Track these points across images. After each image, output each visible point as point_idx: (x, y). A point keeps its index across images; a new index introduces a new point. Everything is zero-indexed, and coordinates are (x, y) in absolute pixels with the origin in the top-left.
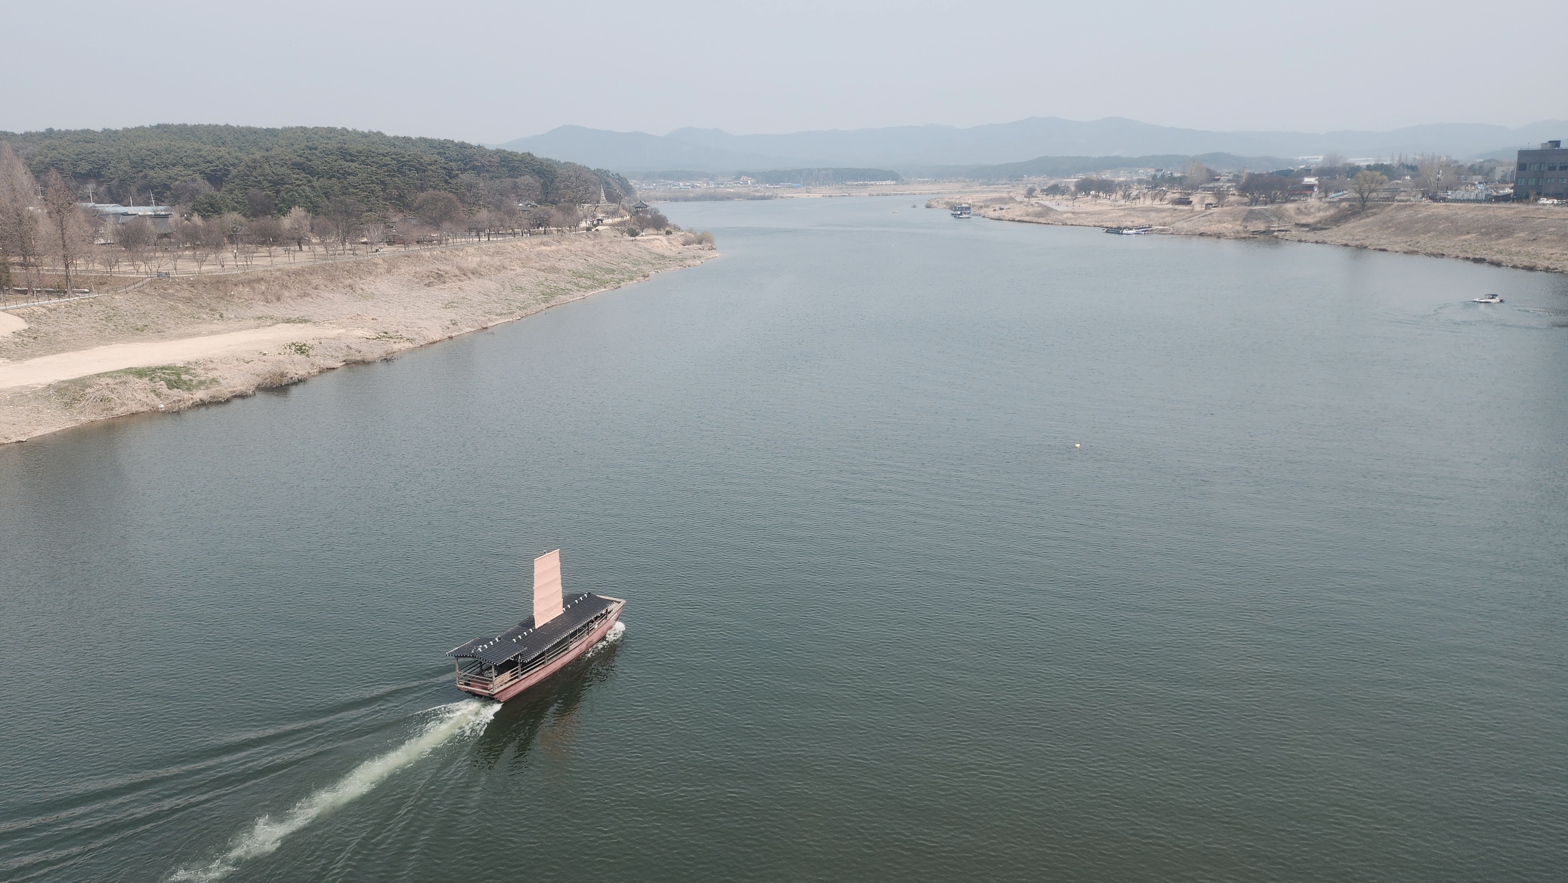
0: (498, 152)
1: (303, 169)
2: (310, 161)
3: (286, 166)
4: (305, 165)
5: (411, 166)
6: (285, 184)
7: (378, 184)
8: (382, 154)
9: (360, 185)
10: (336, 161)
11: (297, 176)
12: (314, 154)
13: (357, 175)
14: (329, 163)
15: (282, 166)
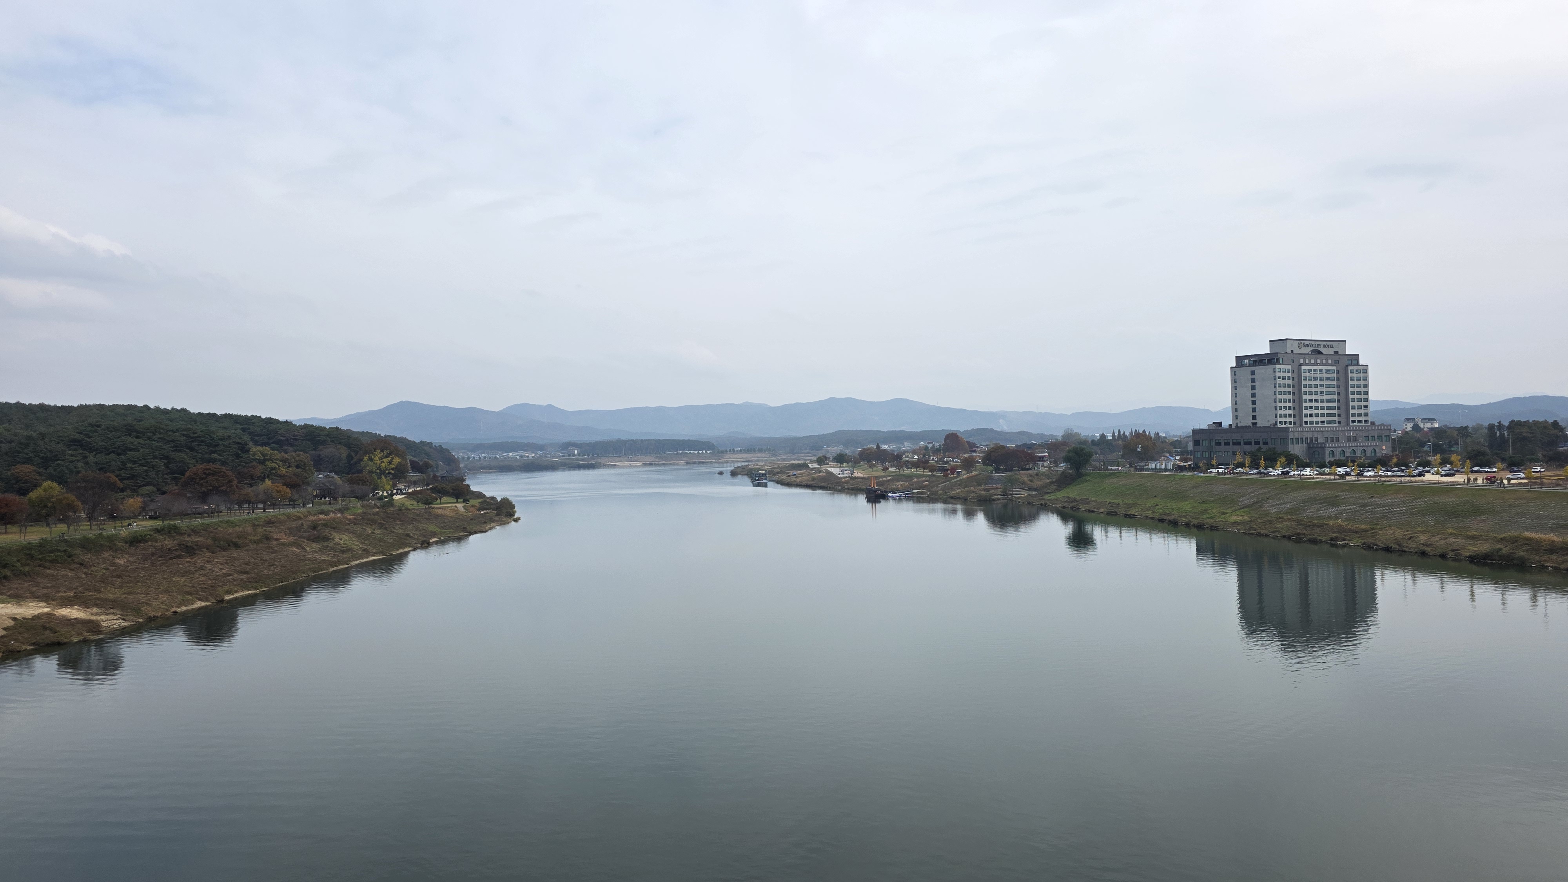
1: (81, 446)
2: (89, 438)
3: (63, 442)
4: (83, 442)
5: (202, 441)
6: (58, 460)
7: (161, 459)
8: (172, 431)
9: (140, 460)
10: (119, 438)
11: (73, 453)
12: (96, 431)
13: (139, 451)
14: (111, 439)
15: (58, 443)
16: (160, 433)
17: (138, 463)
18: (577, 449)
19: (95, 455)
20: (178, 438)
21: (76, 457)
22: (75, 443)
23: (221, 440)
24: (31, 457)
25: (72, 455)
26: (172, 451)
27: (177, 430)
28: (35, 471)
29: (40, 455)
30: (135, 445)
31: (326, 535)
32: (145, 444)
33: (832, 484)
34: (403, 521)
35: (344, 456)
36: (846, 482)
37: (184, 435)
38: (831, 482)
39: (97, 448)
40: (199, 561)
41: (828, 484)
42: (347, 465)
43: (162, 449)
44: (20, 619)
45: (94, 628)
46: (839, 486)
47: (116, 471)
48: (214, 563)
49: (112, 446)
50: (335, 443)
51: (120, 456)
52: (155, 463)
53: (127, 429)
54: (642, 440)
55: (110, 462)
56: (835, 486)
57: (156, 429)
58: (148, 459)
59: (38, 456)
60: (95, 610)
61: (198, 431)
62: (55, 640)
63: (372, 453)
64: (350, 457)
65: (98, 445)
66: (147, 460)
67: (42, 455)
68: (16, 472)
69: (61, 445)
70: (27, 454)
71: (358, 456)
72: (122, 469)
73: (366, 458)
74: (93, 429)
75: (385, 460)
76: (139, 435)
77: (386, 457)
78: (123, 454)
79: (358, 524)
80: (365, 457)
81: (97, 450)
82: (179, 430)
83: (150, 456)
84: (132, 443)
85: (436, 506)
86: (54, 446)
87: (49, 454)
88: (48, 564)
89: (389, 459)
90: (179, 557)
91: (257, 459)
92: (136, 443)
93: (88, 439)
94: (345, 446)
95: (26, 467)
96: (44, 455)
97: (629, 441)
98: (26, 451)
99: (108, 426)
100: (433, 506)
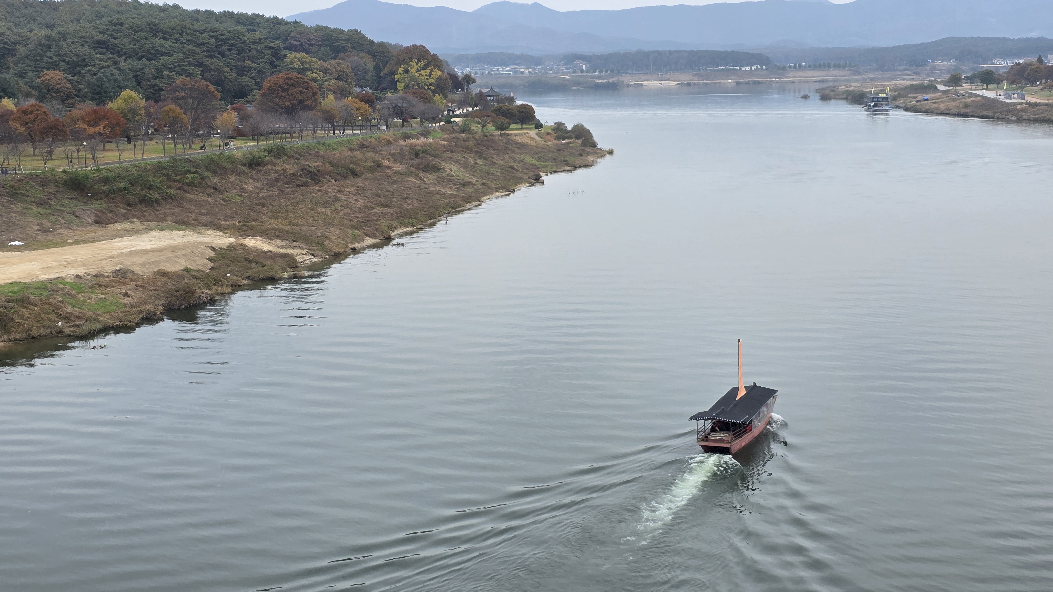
1: (107, 48)
2: (115, 38)
3: (88, 44)
4: (109, 44)
5: (232, 45)
6: (86, 65)
7: (196, 66)
8: (199, 31)
9: (175, 67)
10: (146, 39)
11: (102, 57)
12: (120, 31)
13: (172, 55)
14: (138, 41)
15: (83, 45)
16: (188, 34)
17: (174, 71)
18: (585, 62)
19: (125, 60)
20: (208, 41)
21: (106, 62)
22: (102, 45)
23: (253, 43)
24: (56, 61)
25: (101, 60)
26: (206, 56)
27: (203, 30)
28: (65, 78)
29: (65, 60)
30: (166, 49)
31: (435, 164)
32: (176, 48)
33: (1000, 112)
34: (496, 150)
35: (370, 66)
36: (1022, 110)
37: (212, 37)
38: (999, 110)
39: (126, 52)
40: (330, 190)
41: (996, 113)
42: (375, 78)
43: (195, 53)
44: (217, 249)
45: (293, 263)
46: (1013, 115)
47: (152, 80)
48: (346, 193)
49: (140, 49)
50: (357, 51)
51: (152, 62)
52: (191, 71)
53: (151, 29)
54: (670, 51)
55: (143, 69)
56: (1006, 115)
57: (182, 29)
58: (184, 65)
59: (64, 60)
60: (279, 242)
61: (225, 32)
62: (269, 274)
63: (407, 63)
64: (377, 69)
65: (126, 48)
66: (182, 67)
67: (67, 59)
68: (47, 79)
69: (86, 47)
70: (51, 58)
71: (388, 66)
72: (158, 77)
73: (400, 70)
74: (116, 28)
75: (422, 72)
76: (165, 35)
77: (424, 69)
78: (153, 59)
79: (455, 151)
80: (400, 68)
81: (125, 54)
82: (206, 30)
83: (184, 62)
84: (163, 46)
85: (510, 132)
86: (78, 49)
87: (75, 59)
88: (185, 187)
89: (428, 71)
90: (305, 184)
91: (295, 68)
92: (167, 46)
93: (114, 40)
94: (369, 54)
95: (56, 73)
96: (70, 59)
97: (652, 52)
98: (49, 54)
99: (131, 24)
100: (507, 132)
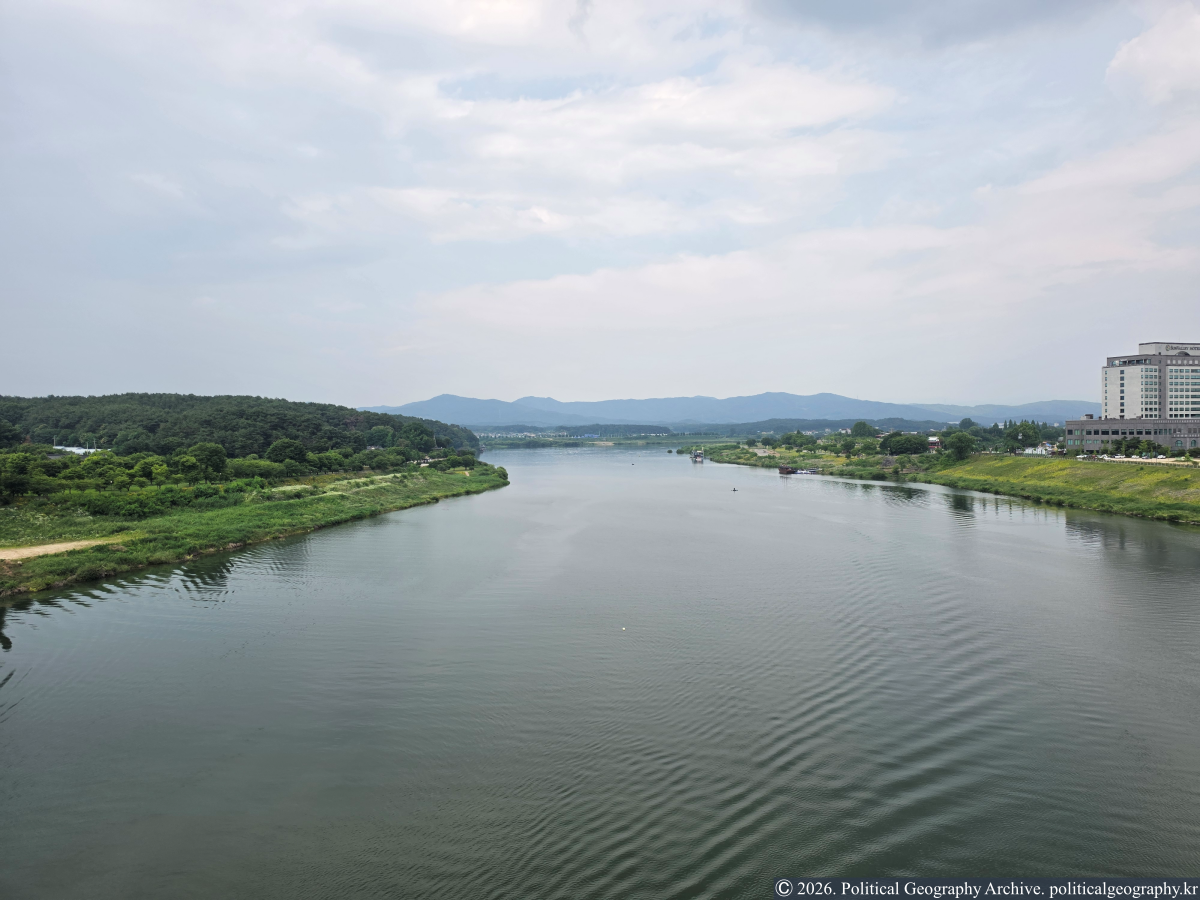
0: (365, 412)
2: (217, 419)
3: (199, 422)
4: (212, 422)
5: (291, 422)
8: (273, 414)
9: (248, 435)
10: (235, 419)
13: (247, 429)
14: (230, 420)
15: (196, 422)
16: (263, 416)
20: (275, 420)
22: (207, 422)
23: (305, 421)
33: (755, 461)
35: (390, 434)
36: (765, 460)
37: (279, 418)
53: (241, 413)
57: (261, 413)
58: (254, 434)
61: (290, 415)
67: (184, 430)
71: (399, 434)
74: (219, 413)
76: (248, 417)
81: (220, 427)
82: (278, 414)
84: (243, 423)
86: (193, 425)
